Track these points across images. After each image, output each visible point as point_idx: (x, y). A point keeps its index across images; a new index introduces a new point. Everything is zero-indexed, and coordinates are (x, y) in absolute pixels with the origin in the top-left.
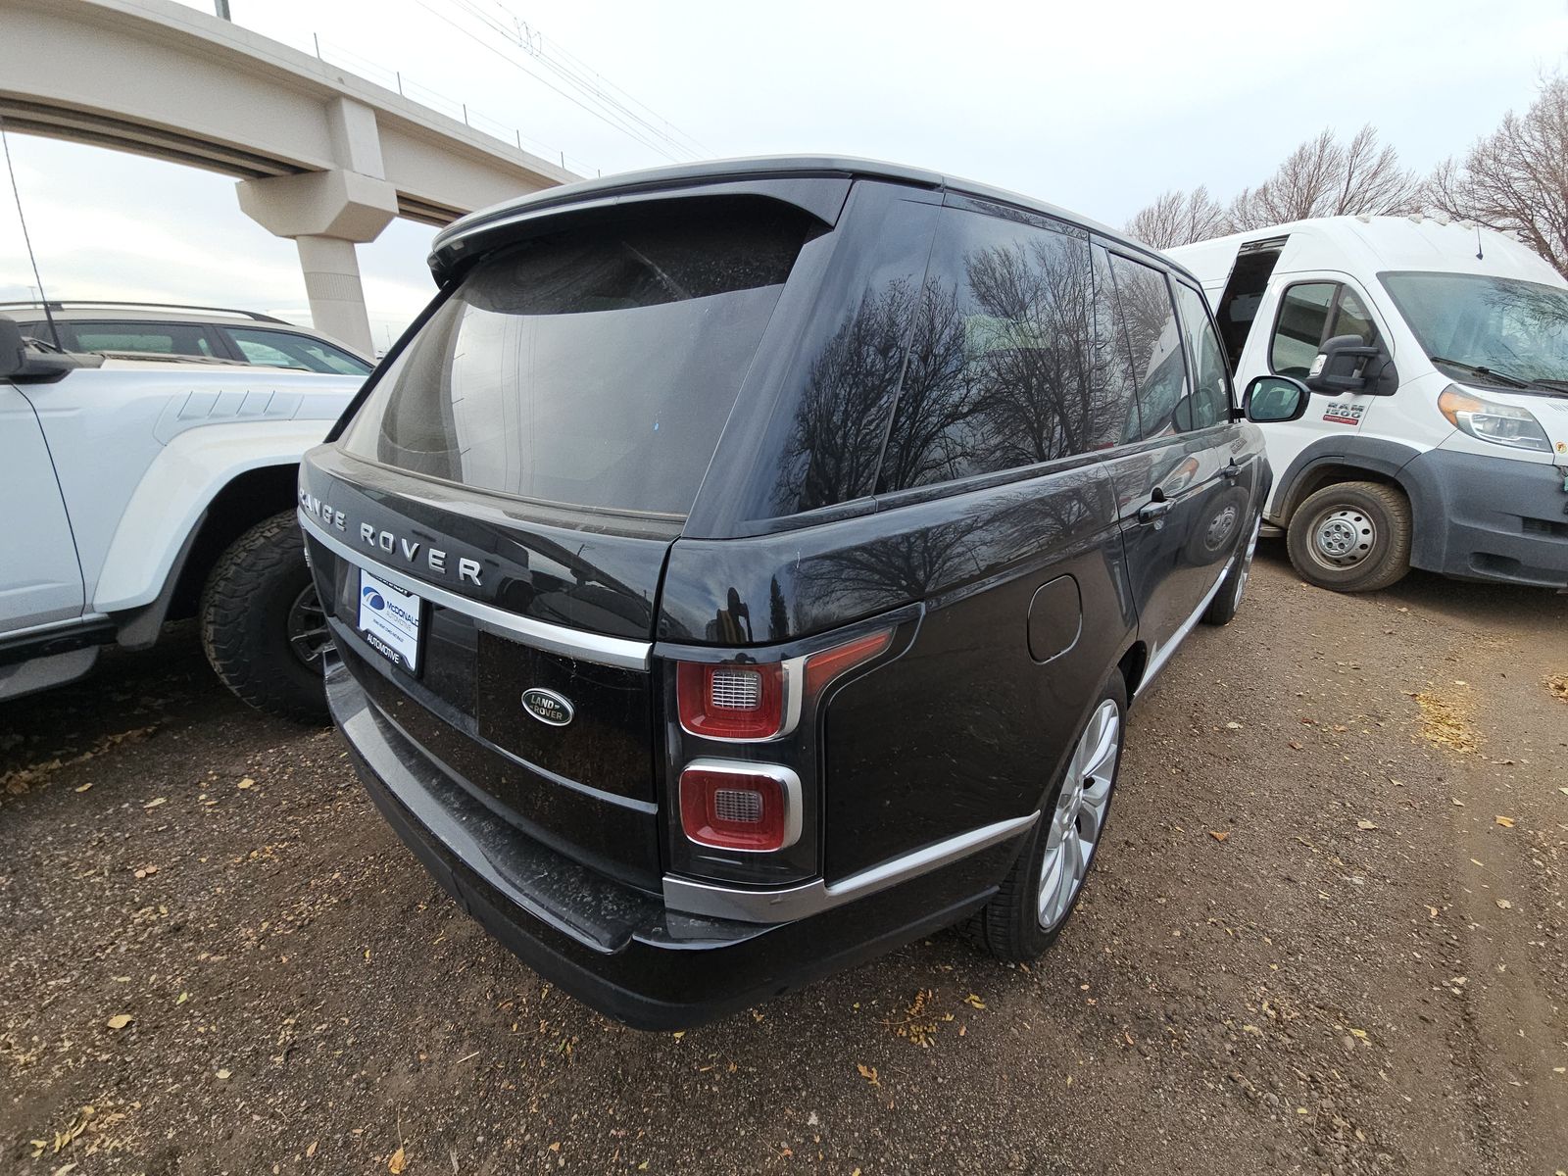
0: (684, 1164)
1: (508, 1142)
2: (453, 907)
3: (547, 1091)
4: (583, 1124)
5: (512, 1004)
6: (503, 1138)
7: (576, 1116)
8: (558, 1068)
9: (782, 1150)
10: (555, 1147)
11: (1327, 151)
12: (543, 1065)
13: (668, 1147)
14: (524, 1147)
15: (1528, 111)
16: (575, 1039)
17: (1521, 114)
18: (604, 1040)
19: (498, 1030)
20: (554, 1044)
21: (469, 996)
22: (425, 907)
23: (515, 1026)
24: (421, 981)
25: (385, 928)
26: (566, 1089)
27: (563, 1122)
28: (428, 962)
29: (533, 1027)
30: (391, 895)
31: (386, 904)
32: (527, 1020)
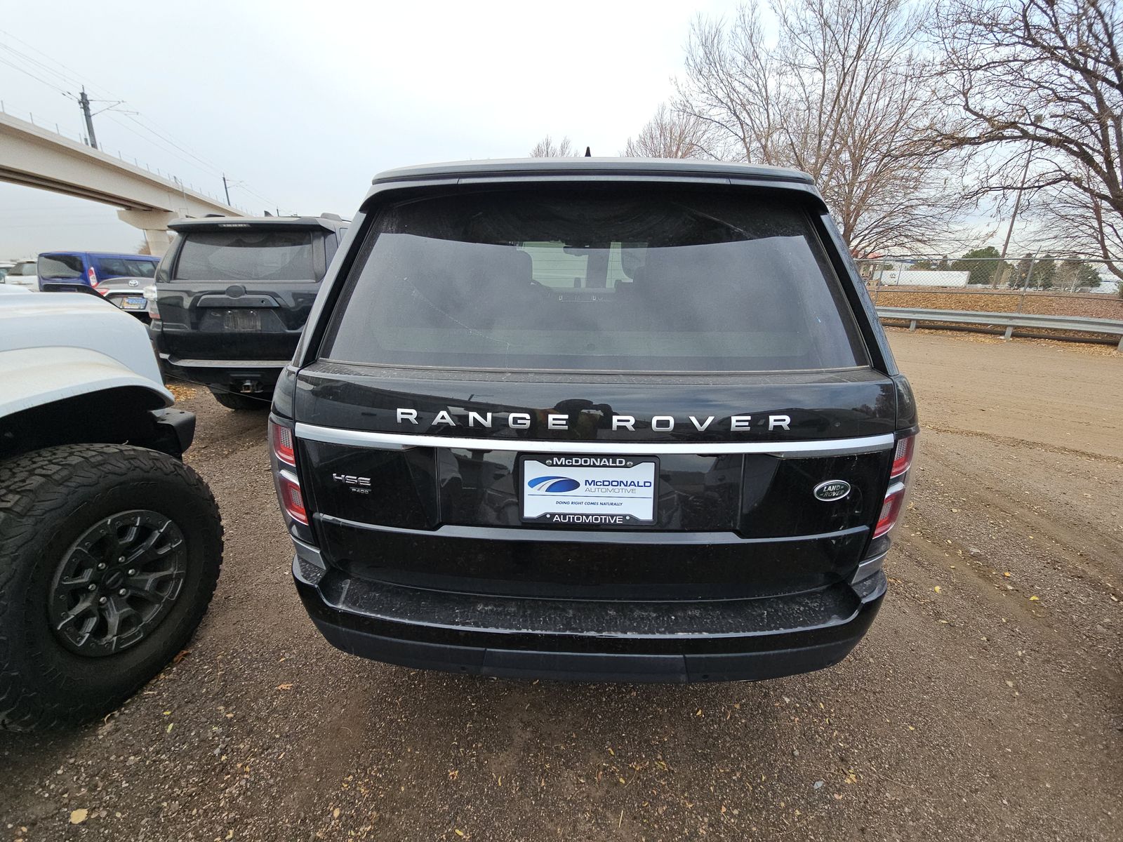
0: (775, 761)
1: (701, 831)
2: (477, 756)
3: (683, 792)
4: (720, 787)
5: (601, 773)
6: (696, 833)
7: (711, 788)
8: (672, 778)
9: (794, 720)
10: (724, 809)
11: (550, 148)
12: (664, 783)
13: (761, 760)
14: (711, 825)
15: (638, 138)
16: (659, 757)
17: (635, 139)
18: (672, 745)
19: (614, 791)
20: (654, 769)
21: (570, 790)
22: (457, 772)
23: (622, 781)
24: (526, 812)
25: (446, 808)
26: (690, 782)
27: (710, 797)
28: (513, 799)
29: (631, 772)
30: (414, 786)
31: (420, 794)
32: (623, 772)
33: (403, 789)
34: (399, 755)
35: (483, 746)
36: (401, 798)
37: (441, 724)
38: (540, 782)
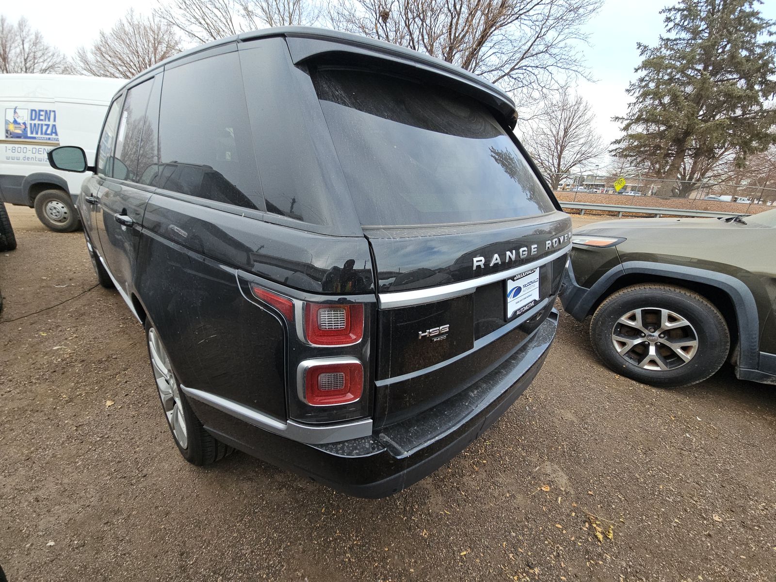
2: (422, 512)
5: (475, 466)
12: (496, 449)
16: (483, 440)
19: (487, 468)
20: (488, 446)
21: (475, 485)
22: (425, 530)
23: (485, 462)
24: (473, 512)
25: (444, 551)
26: (501, 440)
27: (511, 440)
28: (461, 513)
29: (483, 455)
30: (415, 562)
31: (425, 561)
32: (481, 458)
33: (412, 570)
34: (384, 559)
35: (418, 505)
36: (417, 576)
37: (384, 519)
38: (461, 494)
